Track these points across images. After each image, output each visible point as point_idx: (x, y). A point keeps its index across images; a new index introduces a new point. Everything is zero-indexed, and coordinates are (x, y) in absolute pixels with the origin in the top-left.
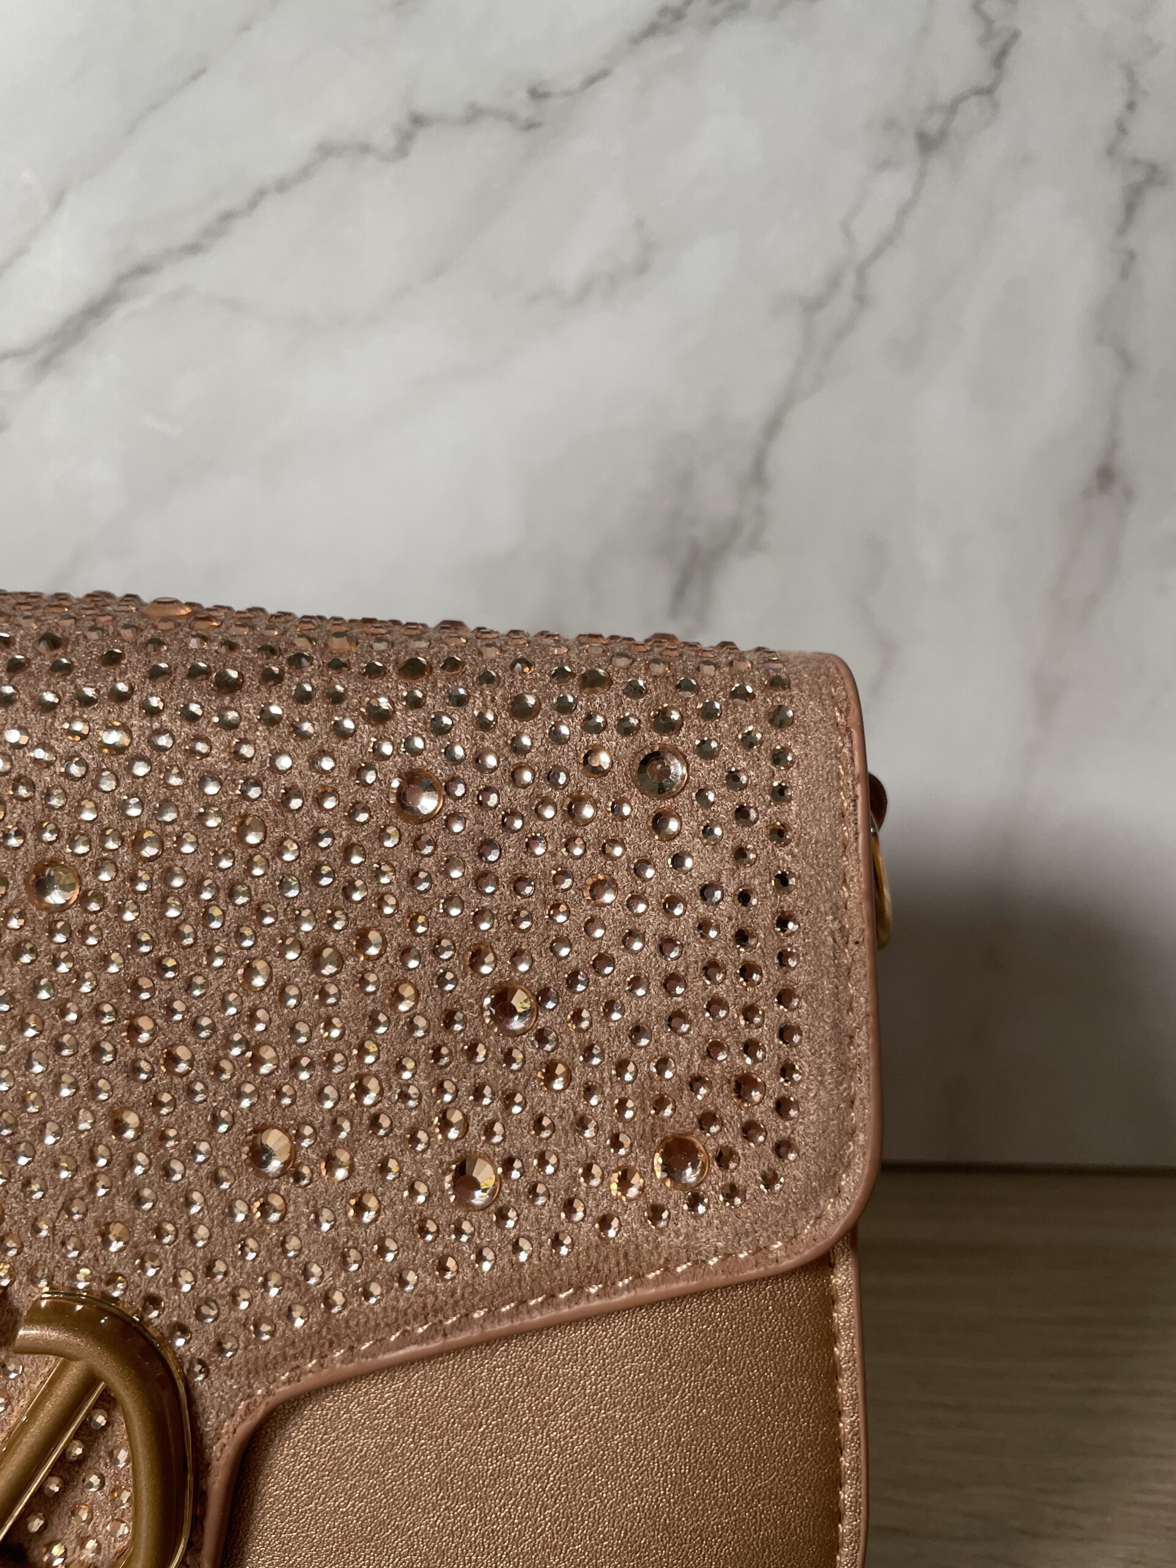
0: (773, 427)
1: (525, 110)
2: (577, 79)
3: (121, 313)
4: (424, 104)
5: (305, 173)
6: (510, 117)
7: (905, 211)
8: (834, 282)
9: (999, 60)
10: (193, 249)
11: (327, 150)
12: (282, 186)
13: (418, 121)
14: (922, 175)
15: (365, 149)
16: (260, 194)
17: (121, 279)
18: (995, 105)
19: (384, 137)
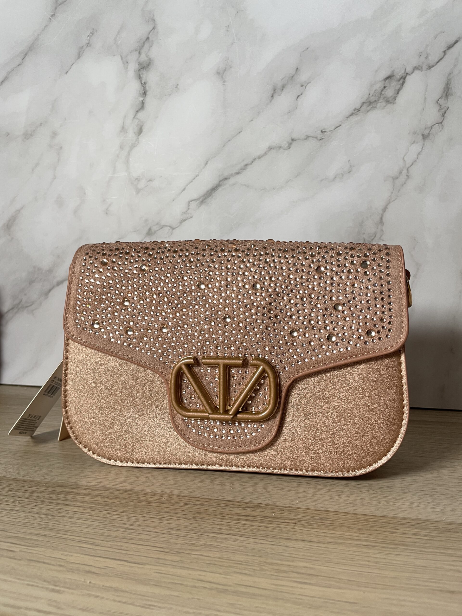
0: (385, 209)
1: (320, 136)
2: (333, 127)
3: (220, 189)
4: (294, 136)
5: (265, 154)
6: (316, 138)
7: (419, 154)
8: (401, 173)
9: (443, 115)
10: (238, 173)
11: (270, 148)
12: (259, 157)
13: (293, 140)
14: (424, 144)
15: (280, 147)
16: (255, 159)
17: (220, 181)
18: (443, 126)
19: (285, 144)
